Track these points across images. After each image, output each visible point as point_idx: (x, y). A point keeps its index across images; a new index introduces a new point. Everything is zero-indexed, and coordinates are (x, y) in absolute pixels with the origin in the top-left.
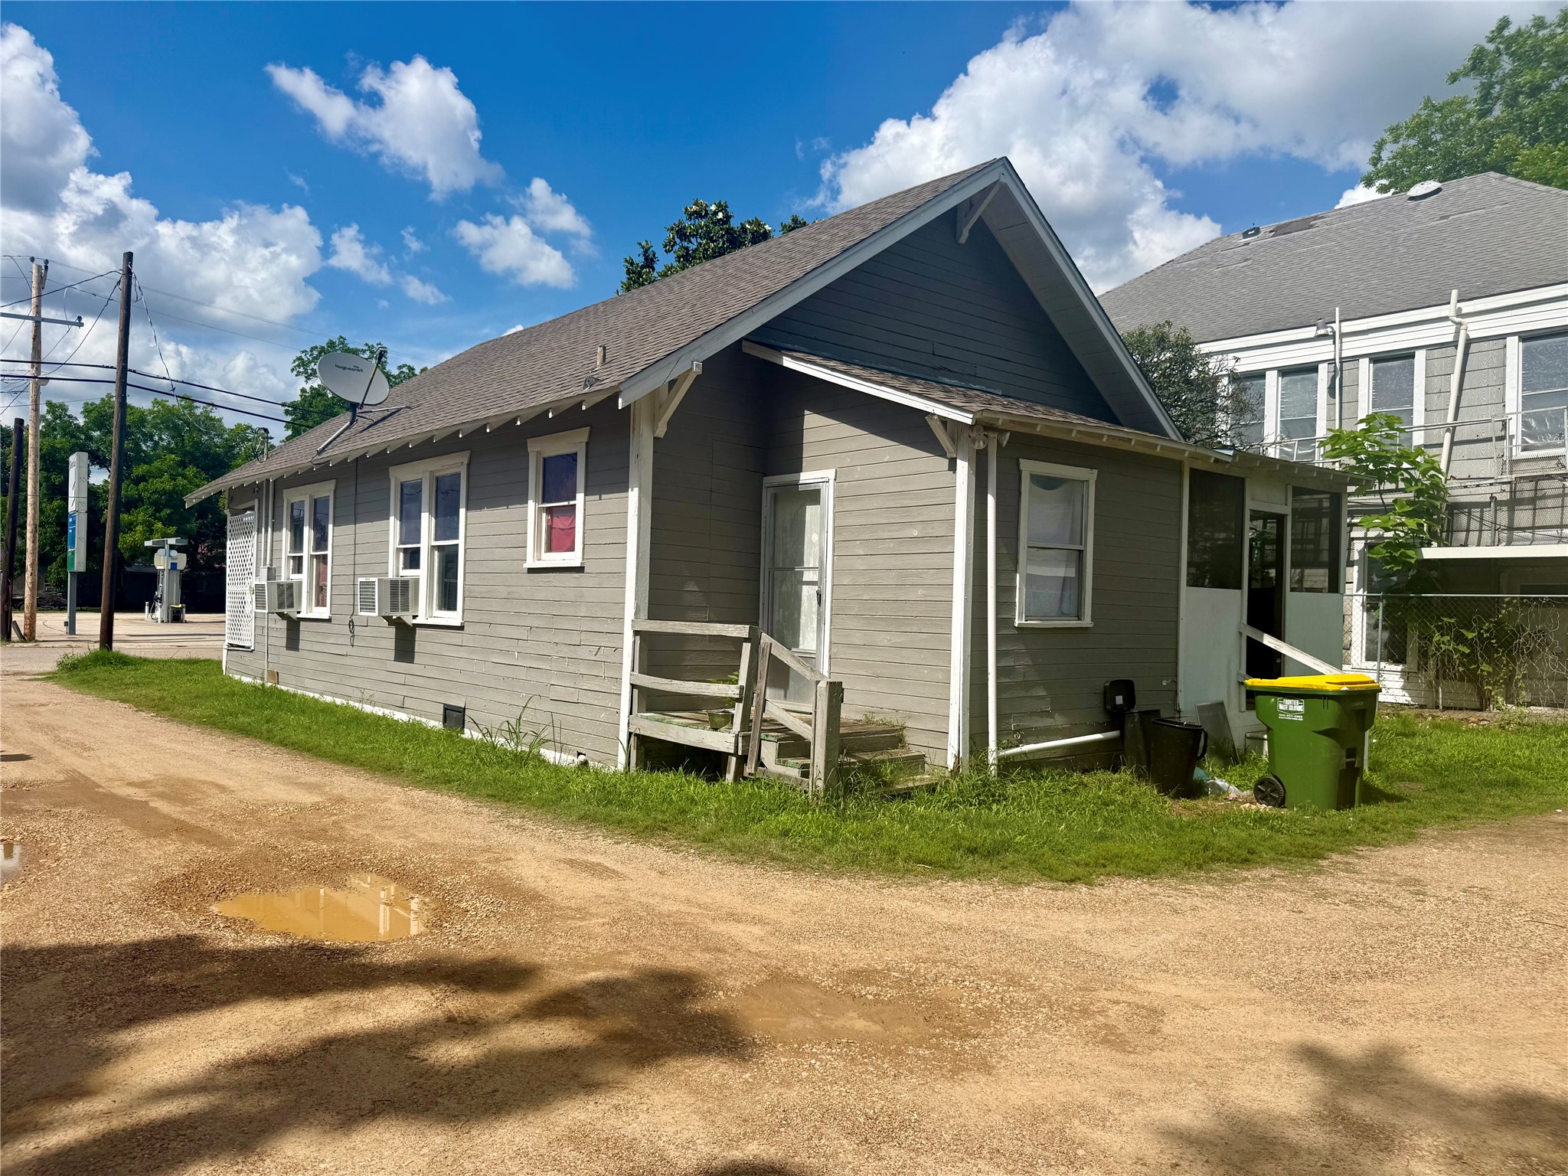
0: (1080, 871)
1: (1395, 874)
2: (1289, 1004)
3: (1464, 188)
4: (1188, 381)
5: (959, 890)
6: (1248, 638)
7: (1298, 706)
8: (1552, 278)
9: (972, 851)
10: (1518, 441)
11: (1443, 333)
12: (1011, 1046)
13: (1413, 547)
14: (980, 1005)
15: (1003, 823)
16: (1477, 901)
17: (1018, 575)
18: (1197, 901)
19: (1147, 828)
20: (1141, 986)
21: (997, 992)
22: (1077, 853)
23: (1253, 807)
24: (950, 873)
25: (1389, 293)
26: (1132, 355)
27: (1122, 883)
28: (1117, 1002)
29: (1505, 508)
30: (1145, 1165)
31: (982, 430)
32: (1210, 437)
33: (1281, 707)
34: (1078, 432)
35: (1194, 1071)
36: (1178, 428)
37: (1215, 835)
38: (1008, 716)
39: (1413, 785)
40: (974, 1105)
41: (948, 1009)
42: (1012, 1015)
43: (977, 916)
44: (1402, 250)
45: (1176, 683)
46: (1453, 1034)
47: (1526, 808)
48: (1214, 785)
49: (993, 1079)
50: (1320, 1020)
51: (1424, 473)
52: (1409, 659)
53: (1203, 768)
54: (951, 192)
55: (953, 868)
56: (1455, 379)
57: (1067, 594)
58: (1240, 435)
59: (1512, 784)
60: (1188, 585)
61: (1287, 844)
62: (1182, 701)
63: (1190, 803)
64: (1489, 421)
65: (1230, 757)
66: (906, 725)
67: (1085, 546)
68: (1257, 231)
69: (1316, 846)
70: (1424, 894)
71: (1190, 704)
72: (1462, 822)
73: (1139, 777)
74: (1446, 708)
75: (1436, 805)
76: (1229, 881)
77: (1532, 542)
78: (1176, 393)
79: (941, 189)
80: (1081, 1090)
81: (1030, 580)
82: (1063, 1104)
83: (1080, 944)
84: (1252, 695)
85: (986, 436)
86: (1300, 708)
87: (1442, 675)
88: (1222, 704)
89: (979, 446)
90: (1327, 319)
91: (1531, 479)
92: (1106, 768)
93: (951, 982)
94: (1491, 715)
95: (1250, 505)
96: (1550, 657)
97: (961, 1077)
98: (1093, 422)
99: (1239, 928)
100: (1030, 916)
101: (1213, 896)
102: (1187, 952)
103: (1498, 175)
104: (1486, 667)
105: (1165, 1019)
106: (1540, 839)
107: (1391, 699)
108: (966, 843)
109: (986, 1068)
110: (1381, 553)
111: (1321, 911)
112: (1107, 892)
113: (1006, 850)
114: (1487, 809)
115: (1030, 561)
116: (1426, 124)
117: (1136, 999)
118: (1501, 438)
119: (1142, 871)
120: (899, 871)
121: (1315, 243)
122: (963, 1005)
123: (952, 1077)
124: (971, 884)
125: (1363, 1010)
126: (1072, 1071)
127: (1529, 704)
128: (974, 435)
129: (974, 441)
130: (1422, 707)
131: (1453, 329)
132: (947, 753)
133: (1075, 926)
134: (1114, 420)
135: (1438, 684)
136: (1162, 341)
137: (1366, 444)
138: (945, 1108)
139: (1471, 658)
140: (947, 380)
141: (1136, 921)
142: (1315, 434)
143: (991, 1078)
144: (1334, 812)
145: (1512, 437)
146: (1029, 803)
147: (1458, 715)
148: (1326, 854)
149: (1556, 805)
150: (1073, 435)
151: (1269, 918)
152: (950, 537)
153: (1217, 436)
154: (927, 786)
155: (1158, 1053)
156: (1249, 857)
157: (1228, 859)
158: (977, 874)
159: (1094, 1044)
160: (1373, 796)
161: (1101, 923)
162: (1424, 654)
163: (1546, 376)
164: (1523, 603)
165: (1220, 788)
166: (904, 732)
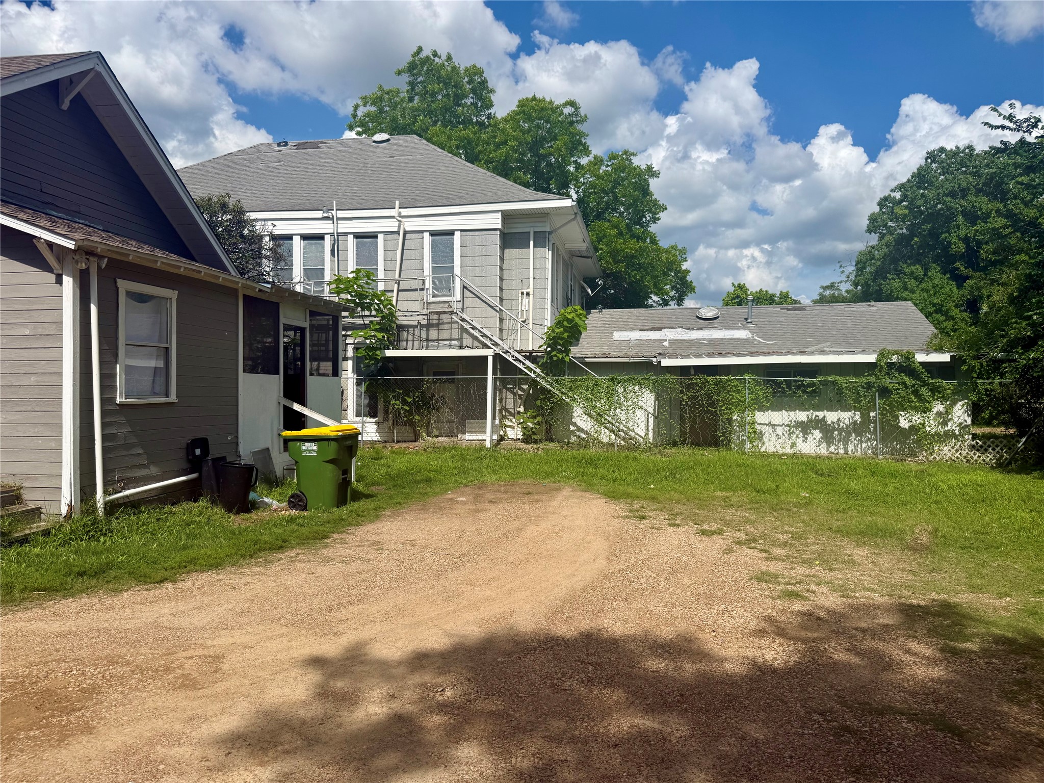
0: (168, 574)
1: (367, 541)
2: (303, 632)
3: (401, 141)
4: (242, 236)
5: (71, 604)
6: (284, 406)
7: (314, 447)
8: (444, 202)
9: (81, 574)
10: (430, 292)
11: (392, 226)
12: (109, 708)
13: (380, 349)
14: (85, 686)
15: (108, 550)
16: (408, 548)
17: (118, 366)
18: (249, 579)
19: (217, 537)
20: (209, 643)
21: (99, 673)
22: (165, 562)
23: (287, 512)
24: (62, 594)
25: (363, 197)
26: (202, 214)
27: (198, 576)
28: (191, 658)
29: (425, 329)
30: (208, 760)
31: (84, 254)
32: (258, 275)
33: (304, 448)
34: (162, 263)
35: (243, 689)
36: (237, 267)
37: (262, 534)
38: (113, 470)
39: (380, 487)
40: (77, 760)
41: (57, 695)
42: (111, 686)
43: (84, 622)
44: (370, 172)
45: (237, 437)
46: (393, 626)
47: (434, 493)
48: (263, 502)
49: (94, 736)
50: (321, 637)
51: (385, 307)
52: (379, 415)
53: (256, 492)
54: (52, 68)
55: (65, 590)
56: (399, 252)
57: (157, 379)
58: (278, 275)
59: (429, 480)
60: (244, 371)
61: (307, 533)
62: (242, 449)
63: (246, 516)
64: (416, 279)
65: (273, 483)
66: (23, 485)
67: (170, 345)
68: (286, 144)
69: (324, 531)
70: (382, 549)
71: (247, 450)
72: (404, 505)
73: (212, 503)
74: (398, 442)
75: (391, 497)
76: (270, 562)
77: (438, 347)
78: (234, 243)
79: (44, 64)
80: (161, 725)
81: (128, 370)
82: (149, 738)
83: (166, 624)
84: (287, 441)
85: (88, 259)
86: (315, 448)
87: (396, 423)
88: (268, 449)
89: (82, 266)
90: (329, 207)
91: (437, 313)
92: (189, 500)
93: (60, 674)
94: (420, 444)
95: (283, 320)
96: (447, 410)
97: (66, 742)
98: (174, 257)
99: (275, 591)
100: (128, 612)
101: (260, 573)
102: (241, 613)
103: (418, 138)
104: (417, 417)
105: (225, 661)
106: (440, 509)
107: (369, 439)
108: (77, 569)
109: (88, 729)
110: (362, 352)
111: (325, 571)
112: (188, 584)
113: (111, 569)
114: (416, 496)
115: (127, 355)
116: (381, 99)
117: (206, 652)
118: (422, 290)
119: (212, 566)
120: (15, 600)
121: (320, 158)
122: (70, 689)
123: (58, 745)
124: (80, 599)
125: (346, 625)
126: (156, 713)
127: (438, 436)
128: (76, 257)
129: (77, 262)
130: (385, 442)
131: (397, 224)
132: (60, 504)
133: (162, 612)
134: (192, 258)
135: (393, 428)
136: (224, 207)
137: (355, 286)
138: (52, 769)
139: (409, 412)
140: (54, 213)
141: (206, 600)
142: (323, 279)
143: (92, 736)
144: (335, 509)
145: (427, 289)
146: (130, 532)
147: (404, 445)
148: (330, 535)
149: (448, 489)
150: (158, 265)
151: (294, 581)
152: (59, 336)
153: (263, 275)
154: (43, 531)
155: (219, 684)
156: (283, 544)
157: (270, 548)
158: (86, 590)
159: (173, 690)
160: (357, 496)
161: (182, 606)
162: (386, 412)
163: (443, 257)
164: (434, 382)
165: (266, 504)
166: (22, 491)
